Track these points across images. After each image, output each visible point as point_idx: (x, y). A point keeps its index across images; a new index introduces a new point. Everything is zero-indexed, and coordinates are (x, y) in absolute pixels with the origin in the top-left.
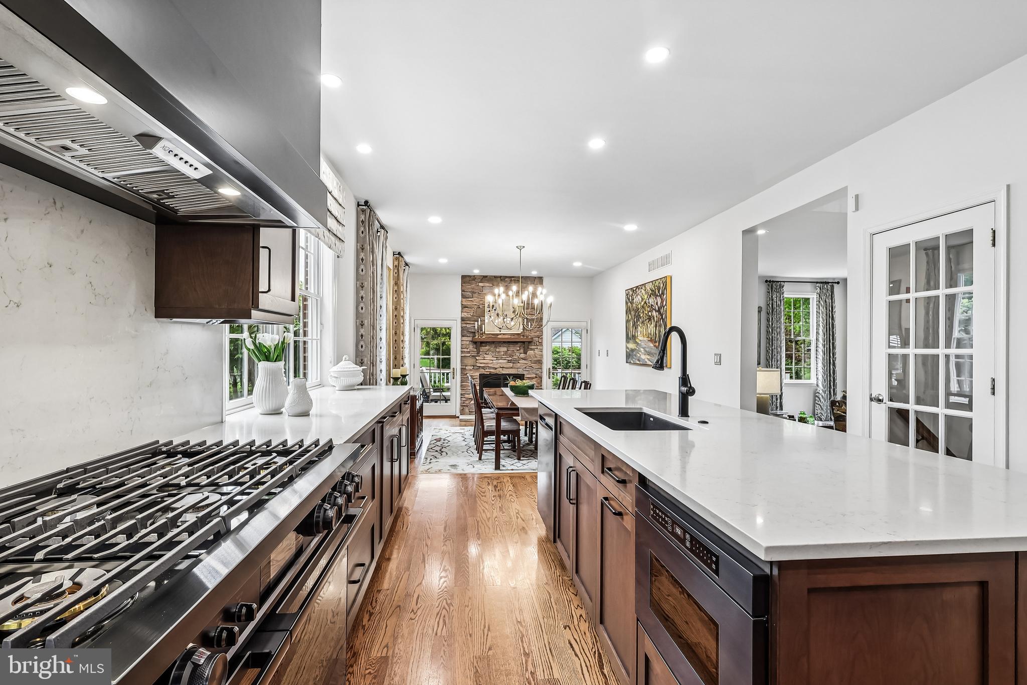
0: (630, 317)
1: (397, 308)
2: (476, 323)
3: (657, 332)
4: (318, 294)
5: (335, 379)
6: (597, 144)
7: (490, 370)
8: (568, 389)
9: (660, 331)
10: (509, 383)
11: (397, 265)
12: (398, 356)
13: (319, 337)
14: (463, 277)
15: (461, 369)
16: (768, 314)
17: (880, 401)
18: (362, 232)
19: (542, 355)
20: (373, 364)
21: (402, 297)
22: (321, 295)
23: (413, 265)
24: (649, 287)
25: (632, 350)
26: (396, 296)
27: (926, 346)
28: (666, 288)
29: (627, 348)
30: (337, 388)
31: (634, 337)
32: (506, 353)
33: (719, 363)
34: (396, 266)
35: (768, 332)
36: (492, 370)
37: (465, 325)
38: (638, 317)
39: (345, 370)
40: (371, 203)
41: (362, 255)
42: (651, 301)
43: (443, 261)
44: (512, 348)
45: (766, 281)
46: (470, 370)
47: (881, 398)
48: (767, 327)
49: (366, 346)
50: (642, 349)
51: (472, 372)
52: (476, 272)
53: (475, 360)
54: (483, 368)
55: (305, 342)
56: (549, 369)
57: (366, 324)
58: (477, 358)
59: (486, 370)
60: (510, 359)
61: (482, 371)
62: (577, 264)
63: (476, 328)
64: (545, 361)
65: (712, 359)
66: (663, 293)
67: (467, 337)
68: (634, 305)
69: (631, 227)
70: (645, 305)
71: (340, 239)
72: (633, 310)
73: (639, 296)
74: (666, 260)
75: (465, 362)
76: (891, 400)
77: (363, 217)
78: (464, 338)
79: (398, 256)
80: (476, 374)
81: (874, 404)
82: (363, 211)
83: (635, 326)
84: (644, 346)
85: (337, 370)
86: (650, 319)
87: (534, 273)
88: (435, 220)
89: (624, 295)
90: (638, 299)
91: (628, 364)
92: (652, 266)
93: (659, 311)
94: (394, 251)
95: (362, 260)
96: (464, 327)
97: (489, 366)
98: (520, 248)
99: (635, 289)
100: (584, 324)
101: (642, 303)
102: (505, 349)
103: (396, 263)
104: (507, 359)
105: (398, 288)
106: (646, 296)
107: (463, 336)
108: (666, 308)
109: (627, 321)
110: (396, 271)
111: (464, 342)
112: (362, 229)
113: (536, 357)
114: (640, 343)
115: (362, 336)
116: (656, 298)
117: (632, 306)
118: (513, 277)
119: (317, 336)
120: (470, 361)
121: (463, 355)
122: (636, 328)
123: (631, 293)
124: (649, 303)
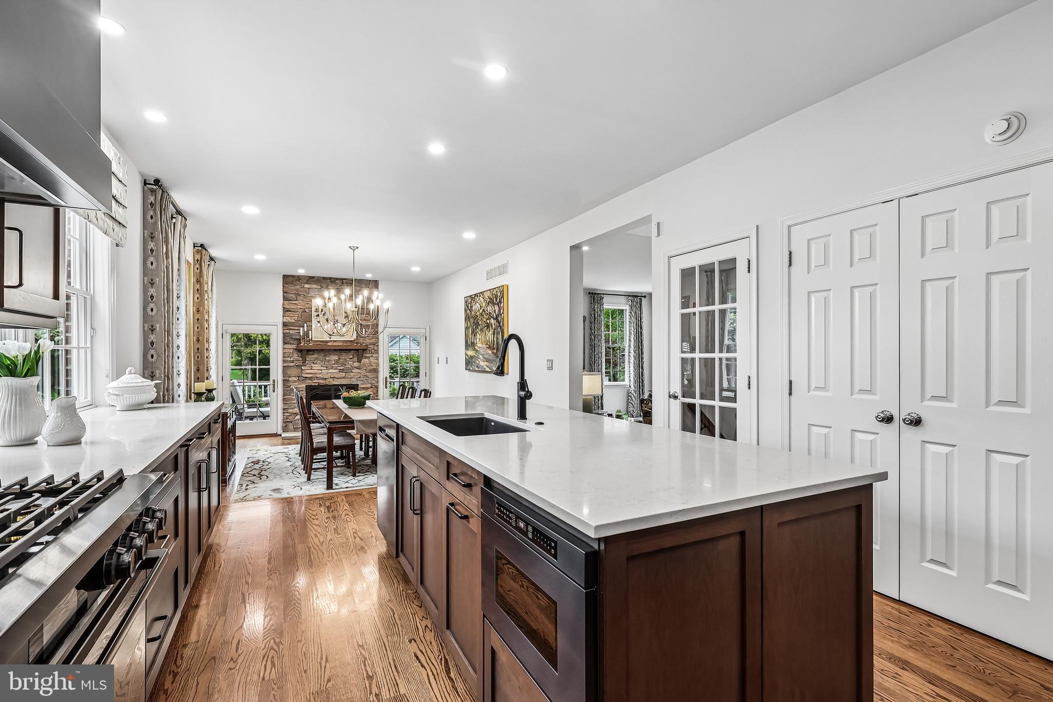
0: (469, 324)
1: (200, 310)
2: (301, 329)
3: (495, 340)
4: (87, 290)
5: (115, 397)
6: (437, 149)
7: (318, 381)
8: (407, 398)
9: (497, 338)
10: (342, 394)
11: (199, 259)
12: (201, 368)
13: (89, 345)
14: (285, 277)
15: (284, 380)
16: (591, 323)
17: (676, 397)
18: (152, 217)
19: (378, 364)
20: (168, 377)
21: (206, 297)
22: (92, 292)
23: (219, 259)
24: (487, 295)
25: (472, 357)
26: (198, 295)
27: (707, 352)
28: (503, 297)
29: (466, 355)
30: (118, 408)
31: (473, 344)
32: (337, 362)
33: (550, 368)
34: (197, 260)
35: (591, 339)
36: (320, 381)
37: (288, 331)
38: (477, 324)
39: (129, 385)
40: (165, 181)
41: (151, 245)
42: (489, 309)
43: (260, 257)
44: (344, 356)
45: (589, 293)
46: (295, 382)
47: (676, 395)
48: (590, 335)
49: (159, 356)
50: (481, 356)
51: (297, 384)
52: (301, 272)
53: (300, 370)
54: (310, 378)
55: (67, 352)
56: (386, 378)
57: (158, 329)
58: (303, 368)
59: (314, 381)
60: (342, 368)
61: (310, 383)
62: (416, 269)
63: (301, 334)
64: (381, 369)
65: (545, 365)
66: (500, 302)
67: (291, 344)
68: (473, 313)
69: (469, 235)
70: (484, 313)
71: (120, 223)
72: (472, 317)
73: (477, 304)
74: (502, 270)
75: (289, 372)
76: (684, 397)
77: (152, 199)
78: (286, 346)
79: (200, 248)
80: (302, 386)
81: (672, 400)
82: (153, 191)
83: (474, 333)
84: (483, 353)
85: (118, 386)
86: (488, 327)
87: (369, 276)
88: (251, 210)
89: (464, 302)
90: (476, 307)
91: (467, 371)
92: (490, 275)
93: (496, 319)
94: (195, 242)
95: (152, 250)
96: (287, 333)
97: (318, 376)
98: (354, 249)
99: (473, 296)
100: (423, 331)
101: (481, 311)
102: (336, 358)
103: (198, 257)
104: (339, 368)
105: (200, 286)
106: (484, 304)
107: (285, 343)
108: (503, 316)
109: (467, 328)
110: (198, 266)
111: (287, 351)
112: (151, 213)
113: (372, 366)
114: (479, 350)
115: (152, 343)
116: (493, 306)
117: (471, 313)
118: (345, 279)
119: (86, 343)
120: (295, 371)
121: (285, 365)
122: (475, 335)
123: (470, 300)
124: (487, 310)
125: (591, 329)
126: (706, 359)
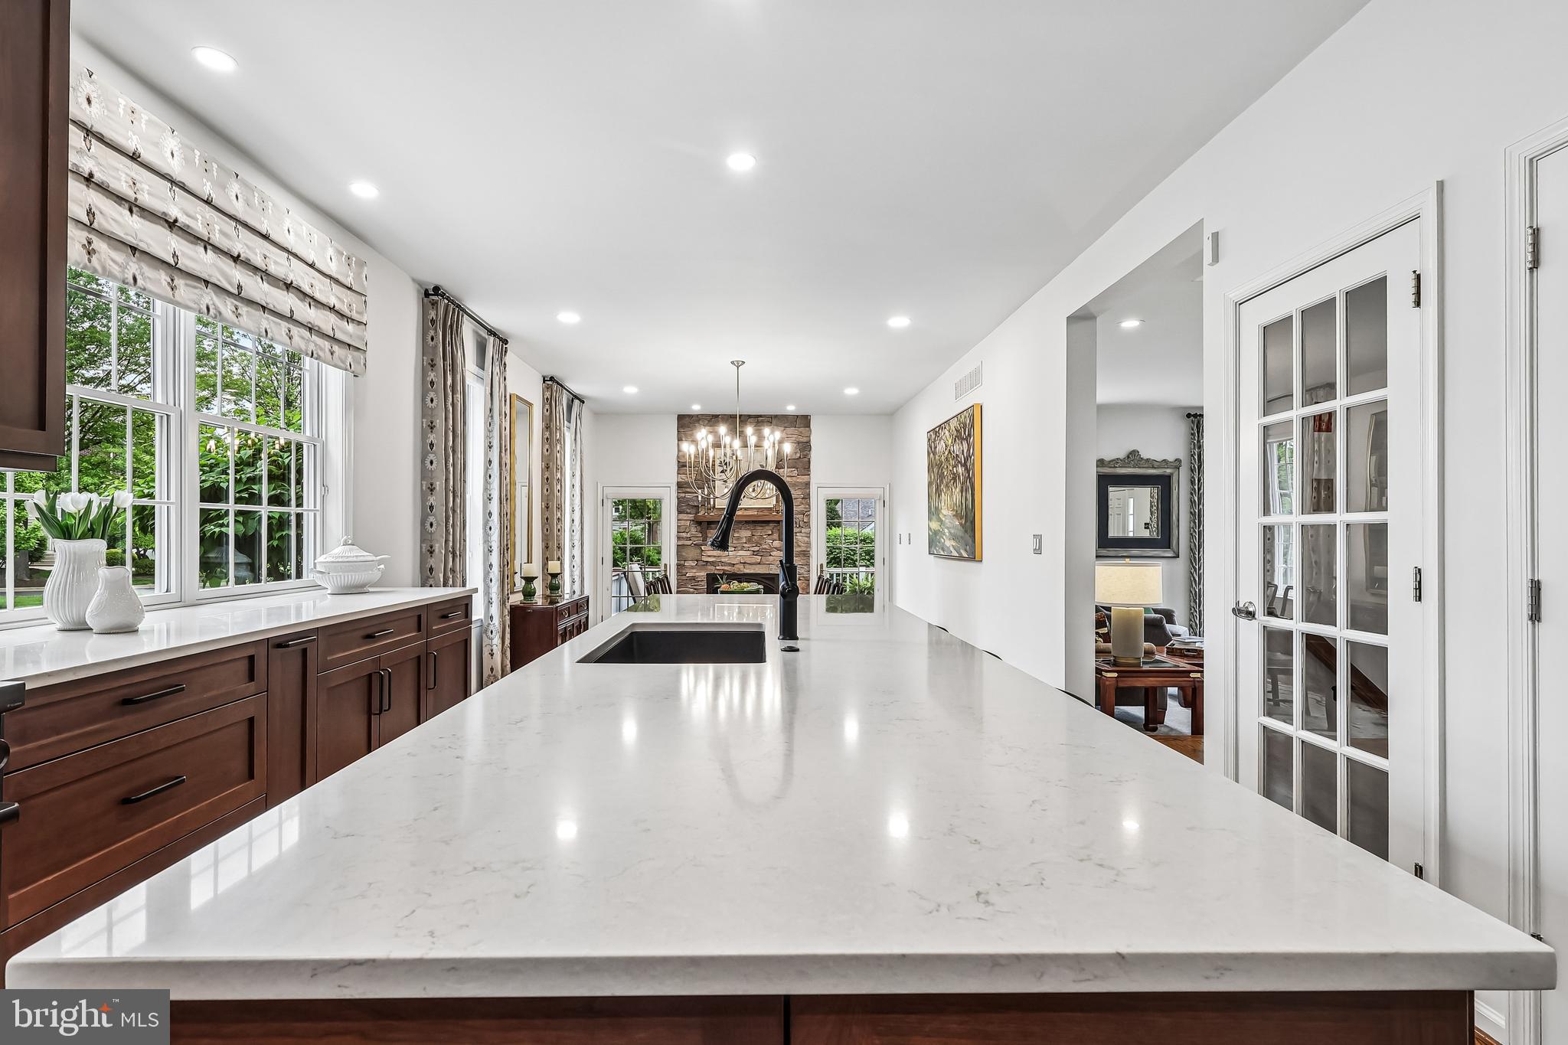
0: (933, 477)
2: (700, 491)
3: (964, 502)
4: (319, 437)
5: (320, 575)
6: (741, 162)
7: (723, 568)
9: (966, 499)
11: (549, 397)
13: (318, 507)
14: (681, 418)
15: (678, 565)
16: (1192, 471)
17: (1251, 615)
18: (432, 339)
19: (809, 544)
20: (454, 553)
22: (324, 437)
24: (954, 424)
25: (936, 533)
27: (1317, 509)
28: (973, 426)
29: (930, 529)
30: (329, 592)
31: (938, 510)
32: (749, 540)
33: (1038, 551)
34: (547, 399)
35: (1192, 502)
36: (726, 568)
37: (683, 495)
38: (941, 476)
40: (447, 285)
41: (432, 376)
42: (957, 448)
43: (631, 390)
44: (759, 531)
45: (1189, 416)
46: (692, 567)
47: (1251, 609)
48: (1192, 494)
49: (438, 524)
50: (946, 531)
51: (694, 571)
52: (696, 408)
53: (699, 551)
54: (713, 563)
56: (822, 565)
57: (438, 488)
58: (703, 547)
59: (718, 568)
60: (757, 549)
61: (712, 569)
62: (851, 391)
63: (700, 499)
64: (813, 552)
65: (1031, 544)
66: (969, 435)
67: (687, 513)
68: (937, 457)
69: (899, 322)
70: (949, 456)
71: (349, 345)
72: (936, 465)
73: (942, 442)
74: (974, 379)
75: (684, 554)
76: (1271, 613)
77: (432, 314)
78: (682, 516)
79: (550, 383)
80: (702, 574)
81: (1243, 622)
82: (434, 304)
83: (938, 492)
84: (948, 525)
85: (325, 560)
86: (954, 479)
87: (791, 409)
88: (569, 318)
89: (926, 440)
90: (941, 447)
91: (932, 556)
92: (960, 391)
93: (965, 465)
94: (545, 374)
95: (432, 383)
96: (682, 497)
97: (723, 560)
98: (738, 364)
99: (937, 429)
100: (880, 492)
101: (946, 453)
102: (748, 533)
103: (548, 394)
104: (752, 549)
105: (550, 435)
106: (950, 441)
107: (680, 512)
108: (974, 460)
109: (930, 484)
110: (547, 407)
111: (683, 523)
112: (432, 333)
113: (800, 546)
114: (944, 519)
115: (431, 507)
116: (962, 443)
117: (935, 458)
118: (761, 416)
120: (692, 553)
121: (680, 543)
122: (939, 496)
123: (933, 436)
124: (954, 452)
125: (1193, 483)
126: (1315, 527)
